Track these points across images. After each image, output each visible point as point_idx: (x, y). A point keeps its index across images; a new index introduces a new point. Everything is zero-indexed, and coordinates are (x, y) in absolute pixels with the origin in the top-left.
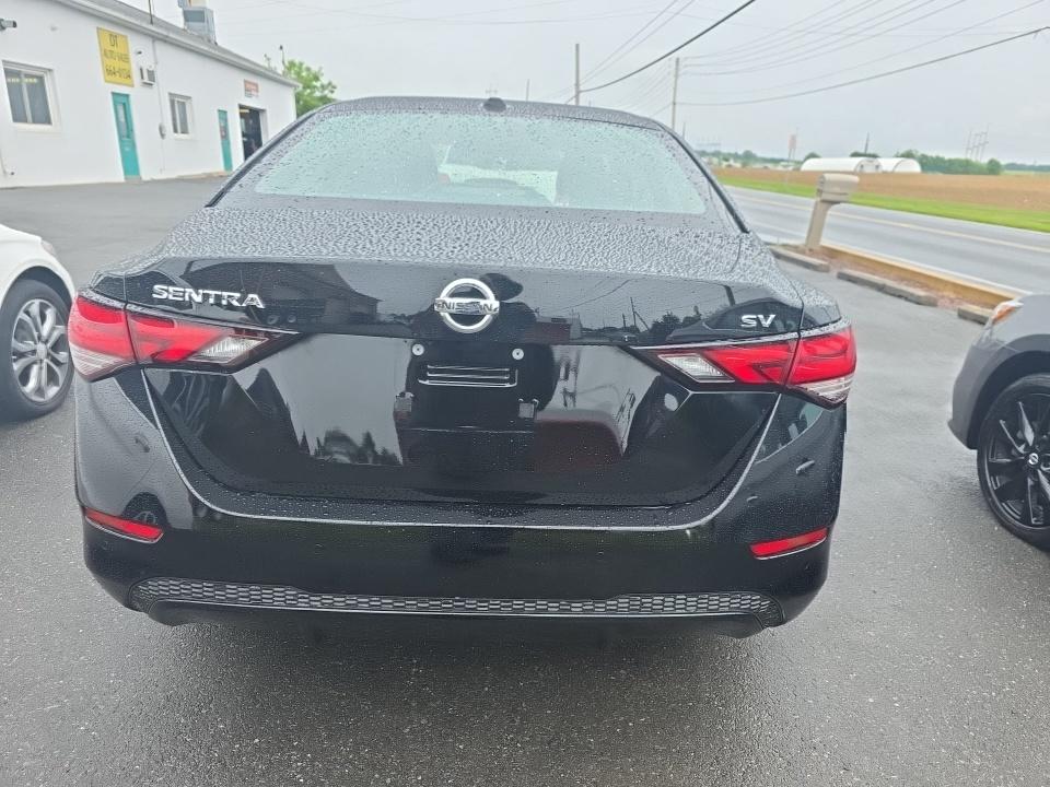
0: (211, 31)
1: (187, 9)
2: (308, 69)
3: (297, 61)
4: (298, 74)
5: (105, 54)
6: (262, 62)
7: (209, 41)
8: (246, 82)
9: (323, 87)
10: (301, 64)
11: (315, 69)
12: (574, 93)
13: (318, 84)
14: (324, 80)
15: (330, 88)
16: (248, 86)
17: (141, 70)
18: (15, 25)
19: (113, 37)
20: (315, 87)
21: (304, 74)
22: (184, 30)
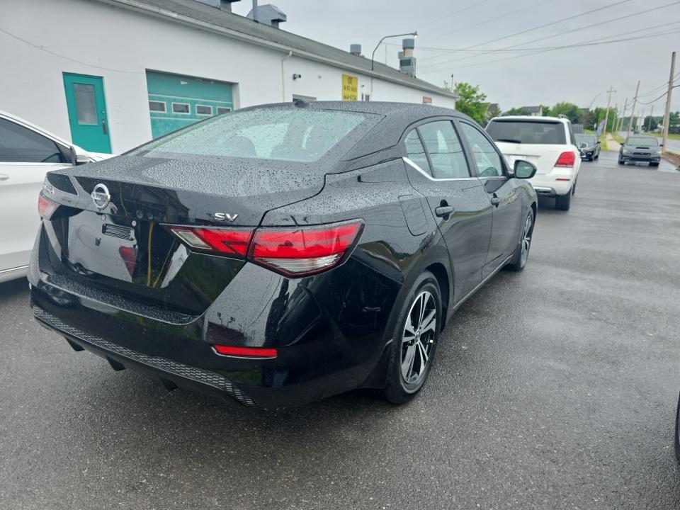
0: (413, 70)
1: (402, 59)
2: (470, 87)
3: (464, 83)
4: (463, 91)
5: (345, 88)
6: (442, 86)
7: (411, 76)
8: (424, 98)
9: (478, 97)
10: (466, 84)
11: (474, 86)
12: (667, 89)
13: (475, 96)
14: (479, 93)
15: (482, 97)
16: (425, 100)
17: (363, 96)
18: (300, 76)
19: (350, 79)
20: (473, 97)
21: (467, 90)
22: (399, 71)
